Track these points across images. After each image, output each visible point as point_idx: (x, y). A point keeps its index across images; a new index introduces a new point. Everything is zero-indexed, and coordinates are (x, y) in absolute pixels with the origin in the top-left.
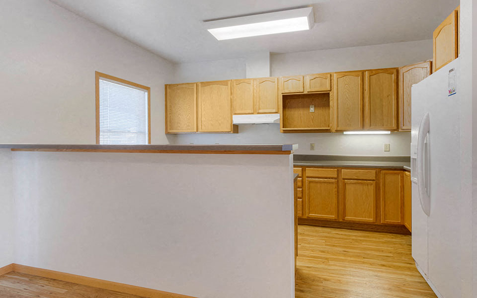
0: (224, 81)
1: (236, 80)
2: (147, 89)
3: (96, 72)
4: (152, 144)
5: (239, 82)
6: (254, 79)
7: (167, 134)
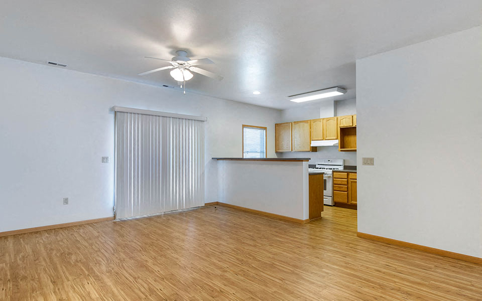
0: (306, 121)
1: (313, 120)
2: (265, 128)
3: (243, 125)
4: (268, 157)
5: (315, 121)
6: (323, 119)
7: (276, 152)
